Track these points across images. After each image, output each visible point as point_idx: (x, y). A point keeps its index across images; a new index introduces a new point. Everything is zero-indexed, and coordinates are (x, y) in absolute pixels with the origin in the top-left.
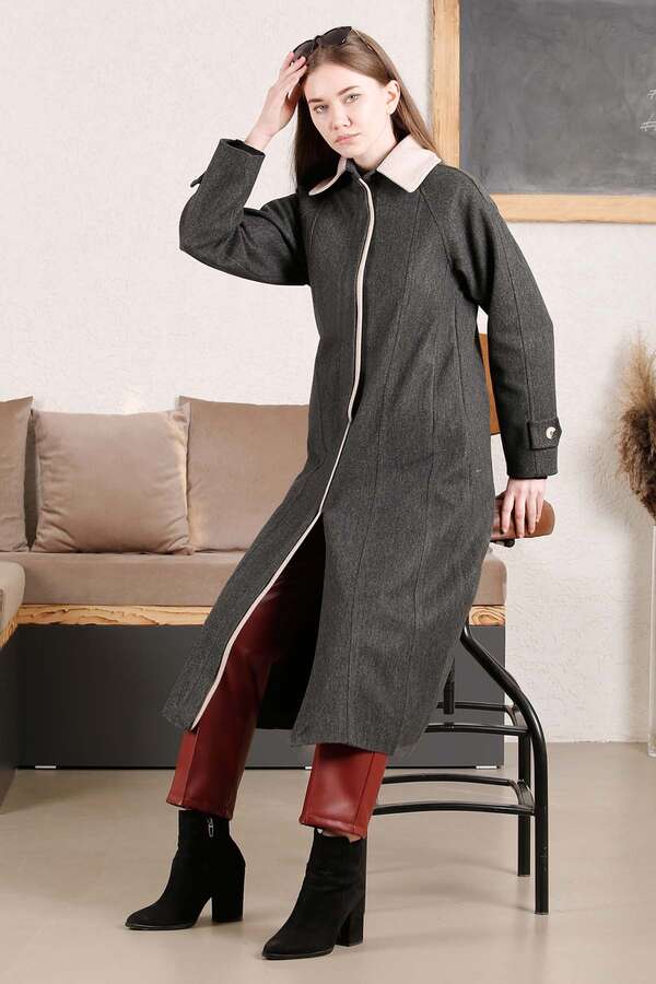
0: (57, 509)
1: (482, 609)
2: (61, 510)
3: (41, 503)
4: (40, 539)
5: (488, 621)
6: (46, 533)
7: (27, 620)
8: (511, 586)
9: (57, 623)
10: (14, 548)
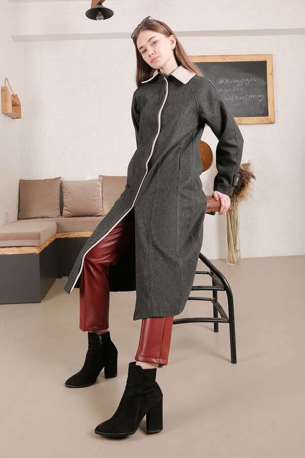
2: (69, 206)
3: (64, 205)
4: (63, 214)
6: (65, 212)
7: (58, 237)
10: (57, 217)
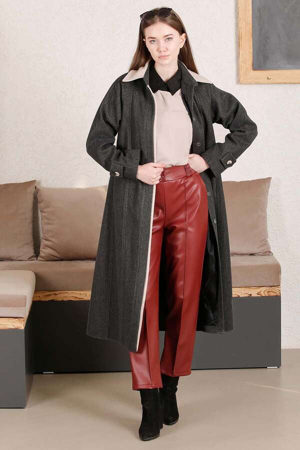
0: (50, 239)
1: (269, 288)
2: (53, 240)
3: (41, 235)
4: (42, 254)
5: (272, 294)
6: (44, 252)
7: (38, 299)
8: (283, 276)
9: (53, 300)
10: (29, 259)
